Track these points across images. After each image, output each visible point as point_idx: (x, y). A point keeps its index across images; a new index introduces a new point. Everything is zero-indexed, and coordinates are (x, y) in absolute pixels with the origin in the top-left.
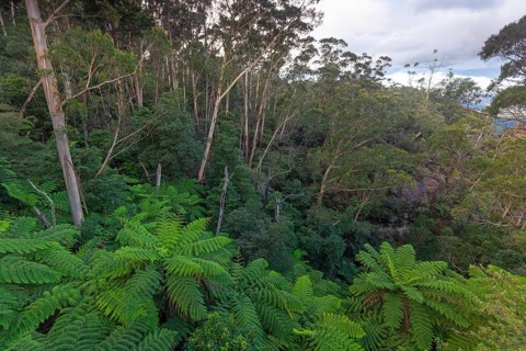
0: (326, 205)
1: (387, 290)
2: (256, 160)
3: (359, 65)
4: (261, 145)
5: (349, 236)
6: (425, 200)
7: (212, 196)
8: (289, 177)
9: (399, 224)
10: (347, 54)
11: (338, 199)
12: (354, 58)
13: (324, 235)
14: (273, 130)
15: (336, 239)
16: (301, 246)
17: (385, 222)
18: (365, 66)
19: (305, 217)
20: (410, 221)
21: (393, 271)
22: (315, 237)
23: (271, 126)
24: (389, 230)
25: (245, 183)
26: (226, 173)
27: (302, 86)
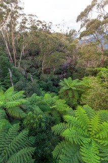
0: (45, 73)
1: (68, 90)
2: (17, 64)
3: (43, 25)
4: (18, 58)
5: (53, 80)
6: (68, 66)
7: (6, 80)
8: (31, 67)
9: (64, 73)
10: (38, 21)
11: (47, 71)
12: (41, 22)
13: (46, 82)
14: (20, 52)
15: (50, 82)
16: (41, 87)
17: (60, 74)
18: (45, 25)
19: (39, 78)
20: (66, 72)
21: (68, 85)
22: (44, 83)
23: (19, 51)
24: (62, 75)
25: (17, 73)
26: (10, 71)
27: (26, 34)
